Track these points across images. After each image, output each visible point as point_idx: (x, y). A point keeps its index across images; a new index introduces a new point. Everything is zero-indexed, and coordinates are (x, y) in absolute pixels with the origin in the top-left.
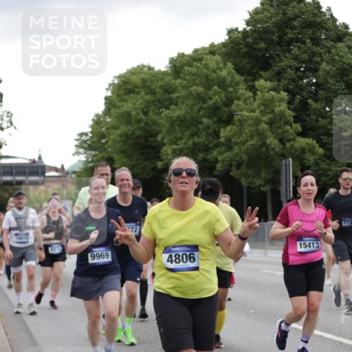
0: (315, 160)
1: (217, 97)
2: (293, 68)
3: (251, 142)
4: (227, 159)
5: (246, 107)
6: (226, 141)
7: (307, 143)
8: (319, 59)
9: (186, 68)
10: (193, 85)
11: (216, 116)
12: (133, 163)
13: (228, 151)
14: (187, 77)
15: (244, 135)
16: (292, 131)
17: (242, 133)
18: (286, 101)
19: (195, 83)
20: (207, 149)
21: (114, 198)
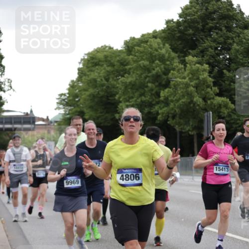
0: (228, 113)
1: (158, 68)
2: (213, 48)
3: (183, 100)
4: (166, 112)
5: (179, 75)
6: (165, 99)
7: (223, 101)
8: (231, 41)
9: (136, 48)
10: (141, 60)
11: (157, 82)
12: (98, 115)
13: (166, 107)
14: (137, 54)
15: (177, 95)
16: (212, 92)
17: (176, 94)
18: (208, 71)
19: (142, 58)
20: (151, 105)
21: (84, 143)
